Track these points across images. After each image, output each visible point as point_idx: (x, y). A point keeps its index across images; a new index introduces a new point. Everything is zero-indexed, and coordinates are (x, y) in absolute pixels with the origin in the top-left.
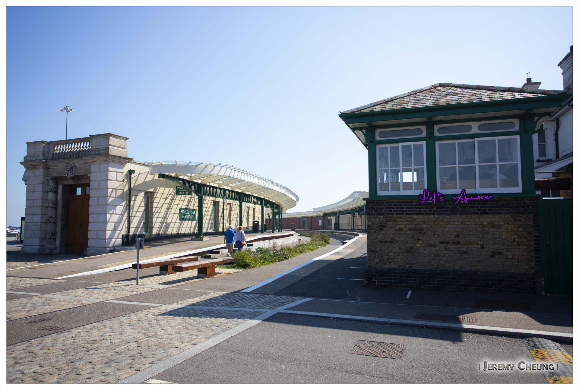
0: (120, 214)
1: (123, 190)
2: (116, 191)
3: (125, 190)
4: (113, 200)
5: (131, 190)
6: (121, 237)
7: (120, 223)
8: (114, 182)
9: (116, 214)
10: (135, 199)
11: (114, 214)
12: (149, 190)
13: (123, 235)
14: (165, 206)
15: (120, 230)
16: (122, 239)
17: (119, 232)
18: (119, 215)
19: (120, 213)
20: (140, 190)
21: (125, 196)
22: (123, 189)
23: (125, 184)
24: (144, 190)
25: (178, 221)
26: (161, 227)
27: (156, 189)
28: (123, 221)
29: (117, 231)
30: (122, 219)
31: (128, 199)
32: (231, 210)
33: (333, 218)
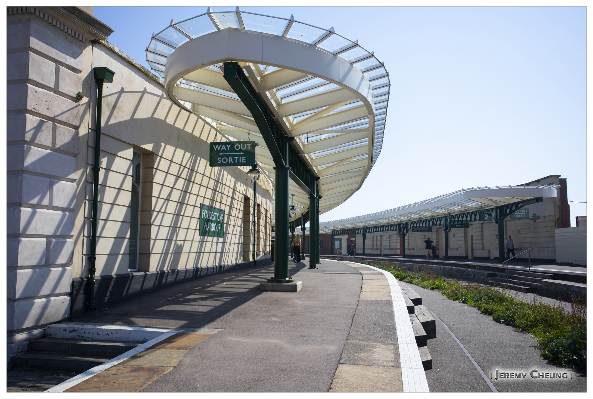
0: (63, 210)
1: (77, 128)
2: (55, 129)
3: (83, 131)
4: (44, 158)
5: (102, 136)
6: (65, 286)
7: (63, 240)
8: (47, 94)
9: (51, 207)
10: (110, 163)
11: (44, 207)
12: (142, 146)
13: (73, 282)
14: (176, 196)
15: (63, 266)
16: (70, 294)
17: (60, 272)
18: (60, 213)
19: (65, 205)
20: (123, 139)
21: (83, 150)
22: (77, 124)
23: (82, 109)
24: (132, 143)
25: (198, 237)
26: (166, 254)
27: (157, 147)
28: (75, 232)
29: (53, 269)
30: (71, 224)
31: (91, 161)
32: (259, 218)
33: (344, 238)
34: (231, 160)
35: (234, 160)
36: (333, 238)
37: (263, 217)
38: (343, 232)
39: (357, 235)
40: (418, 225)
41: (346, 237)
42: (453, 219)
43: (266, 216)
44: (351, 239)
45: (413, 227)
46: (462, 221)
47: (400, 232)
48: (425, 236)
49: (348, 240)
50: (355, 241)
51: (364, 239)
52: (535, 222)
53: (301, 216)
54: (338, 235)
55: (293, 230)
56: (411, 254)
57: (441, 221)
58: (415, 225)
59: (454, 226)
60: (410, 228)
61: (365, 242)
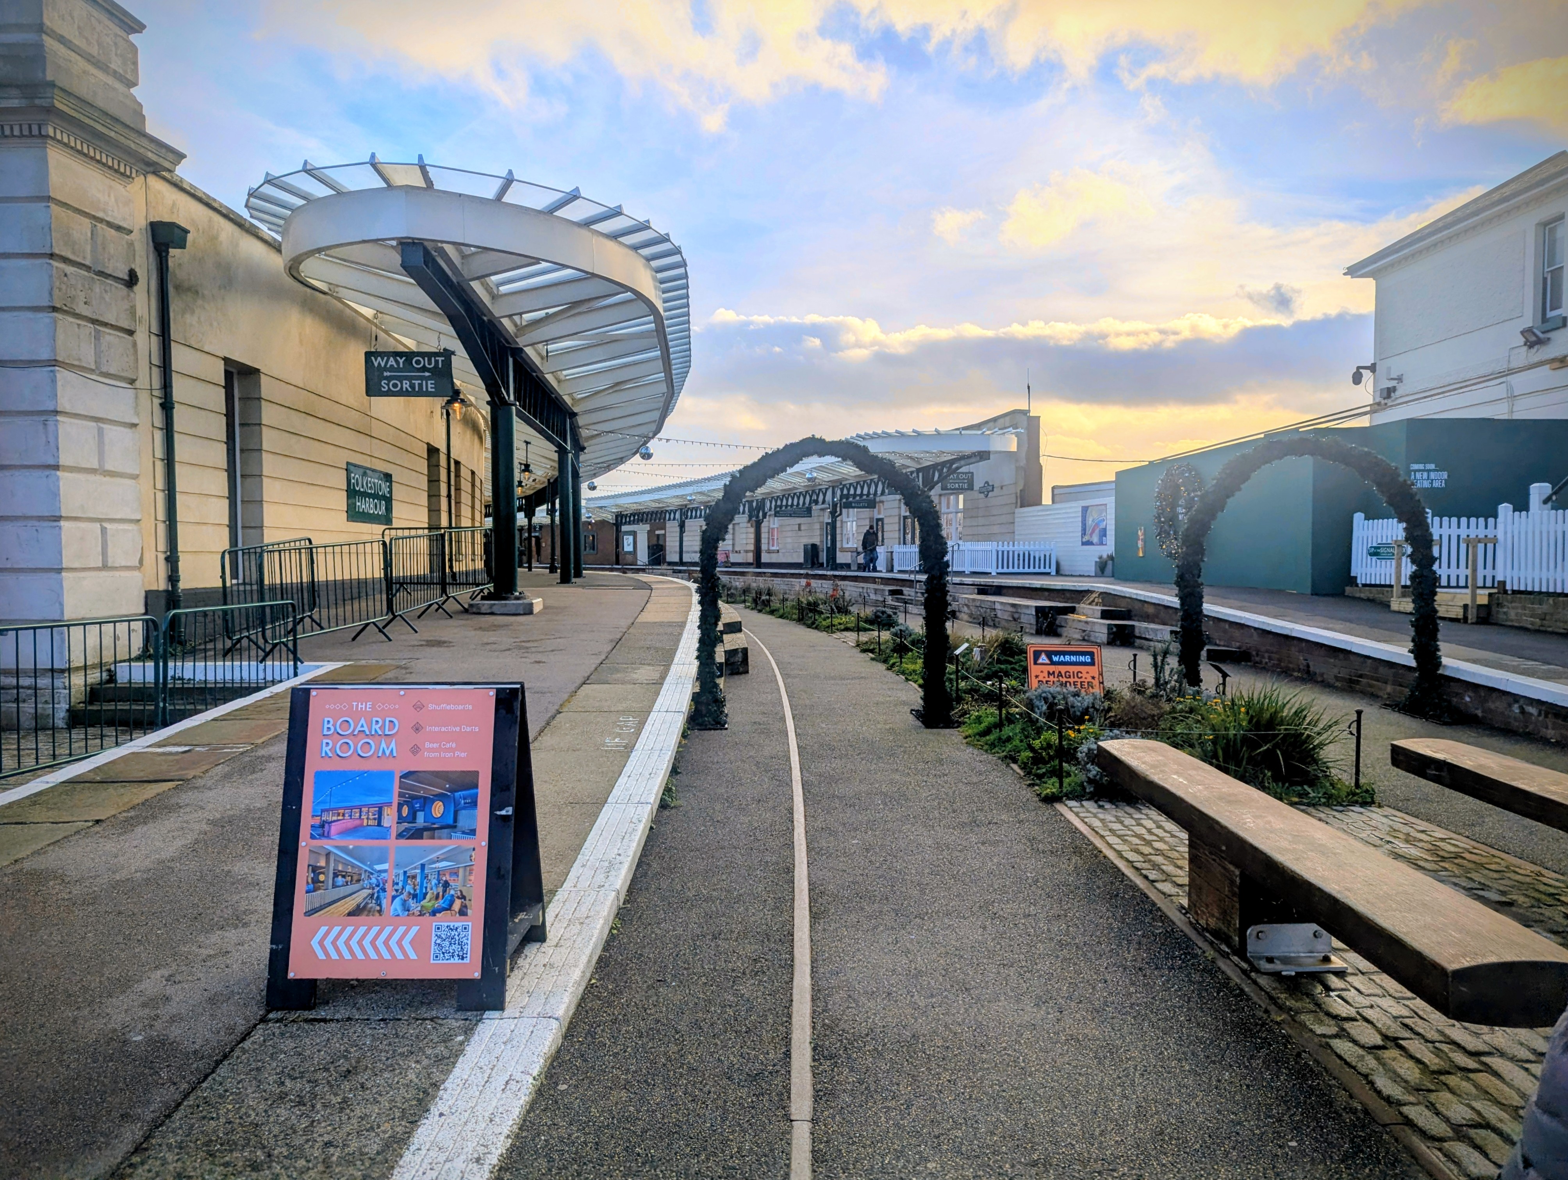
1: (131, 333)
5: (172, 345)
8: (82, 276)
12: (238, 359)
13: (145, 598)
16: (144, 619)
20: (206, 349)
21: (144, 373)
22: (132, 327)
23: (138, 298)
24: (222, 355)
25: (344, 525)
32: (458, 489)
33: (642, 530)
34: (406, 385)
35: (412, 386)
36: (618, 531)
37: (466, 486)
38: (639, 517)
39: (669, 524)
40: (784, 503)
41: (647, 527)
42: (845, 492)
43: (473, 485)
44: (657, 532)
45: (776, 506)
46: (861, 495)
47: (750, 517)
48: (799, 525)
49: (650, 533)
50: (664, 535)
51: (682, 532)
52: (987, 496)
53: (546, 484)
54: (629, 523)
55: (530, 514)
56: (774, 561)
57: (825, 495)
58: (779, 503)
59: (848, 506)
60: (770, 509)
61: (685, 539)
